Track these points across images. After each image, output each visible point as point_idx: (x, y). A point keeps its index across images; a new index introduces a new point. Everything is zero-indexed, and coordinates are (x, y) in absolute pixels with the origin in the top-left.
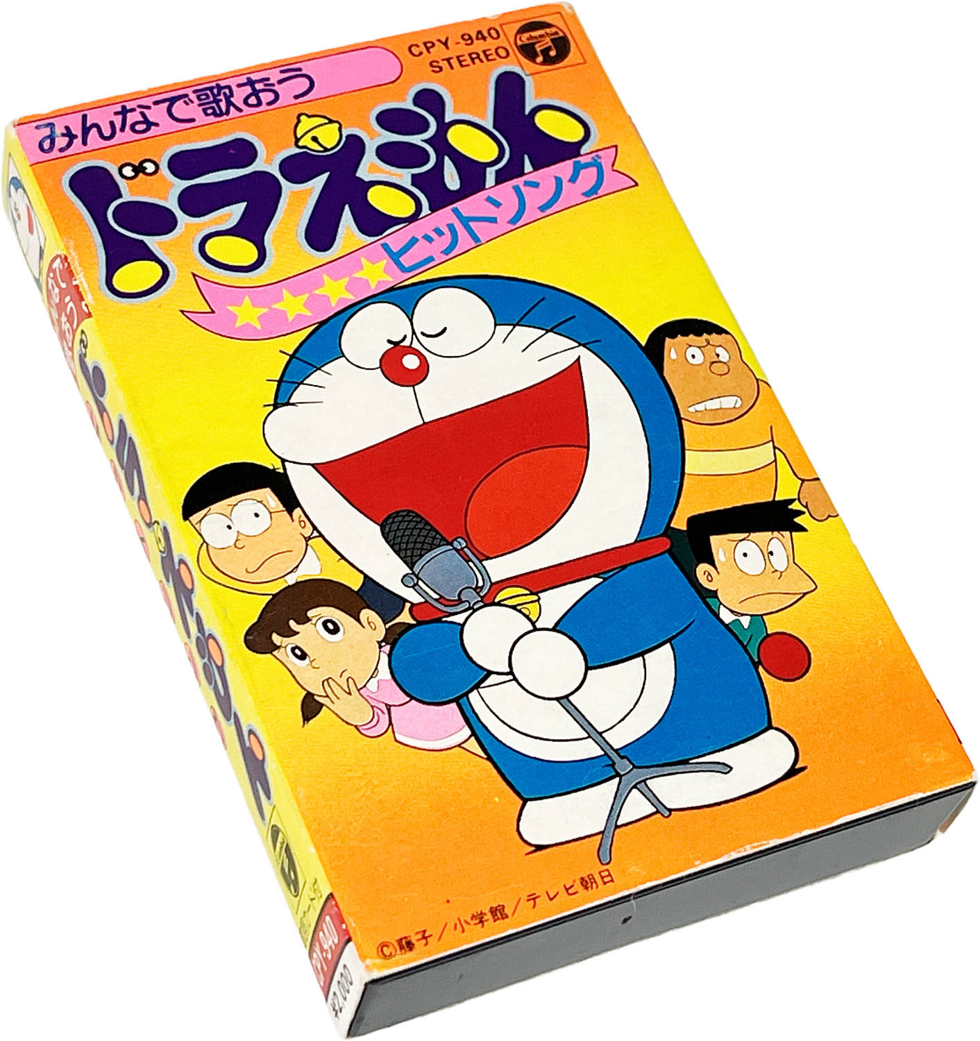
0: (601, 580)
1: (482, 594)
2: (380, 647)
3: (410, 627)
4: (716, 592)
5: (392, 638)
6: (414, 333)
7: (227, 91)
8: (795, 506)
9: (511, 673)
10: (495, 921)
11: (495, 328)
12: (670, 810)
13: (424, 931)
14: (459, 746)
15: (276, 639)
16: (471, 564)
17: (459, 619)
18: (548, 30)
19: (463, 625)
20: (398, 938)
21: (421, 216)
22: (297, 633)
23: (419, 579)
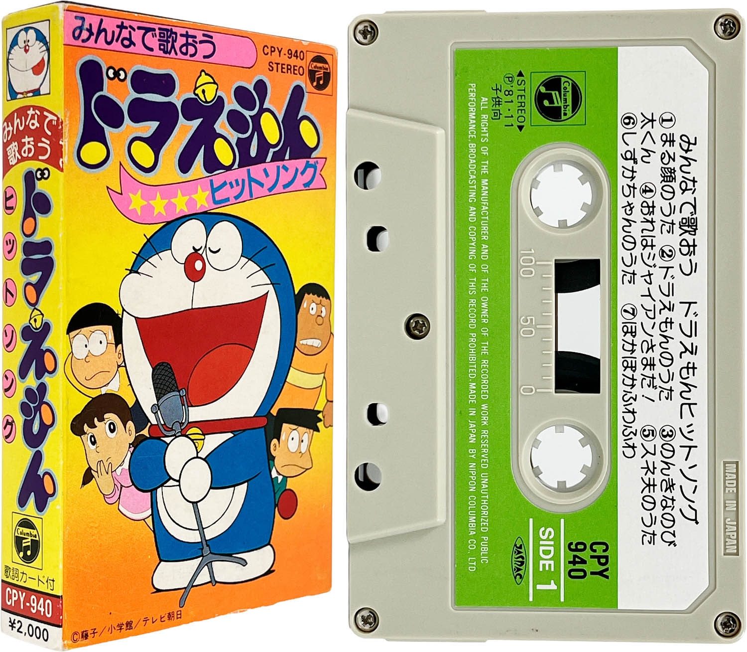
0: (233, 435)
1: (182, 428)
2: (130, 447)
3: (147, 438)
4: (274, 457)
5: (137, 443)
6: (206, 247)
7: (174, 36)
8: (320, 416)
9: (179, 481)
10: (126, 630)
11: (240, 258)
12: (216, 582)
13: (95, 629)
14: (144, 520)
15: (86, 427)
16: (184, 407)
17: (168, 440)
18: (324, 65)
19: (168, 445)
20: (83, 631)
21: (233, 169)
22: (96, 427)
23: (159, 409)
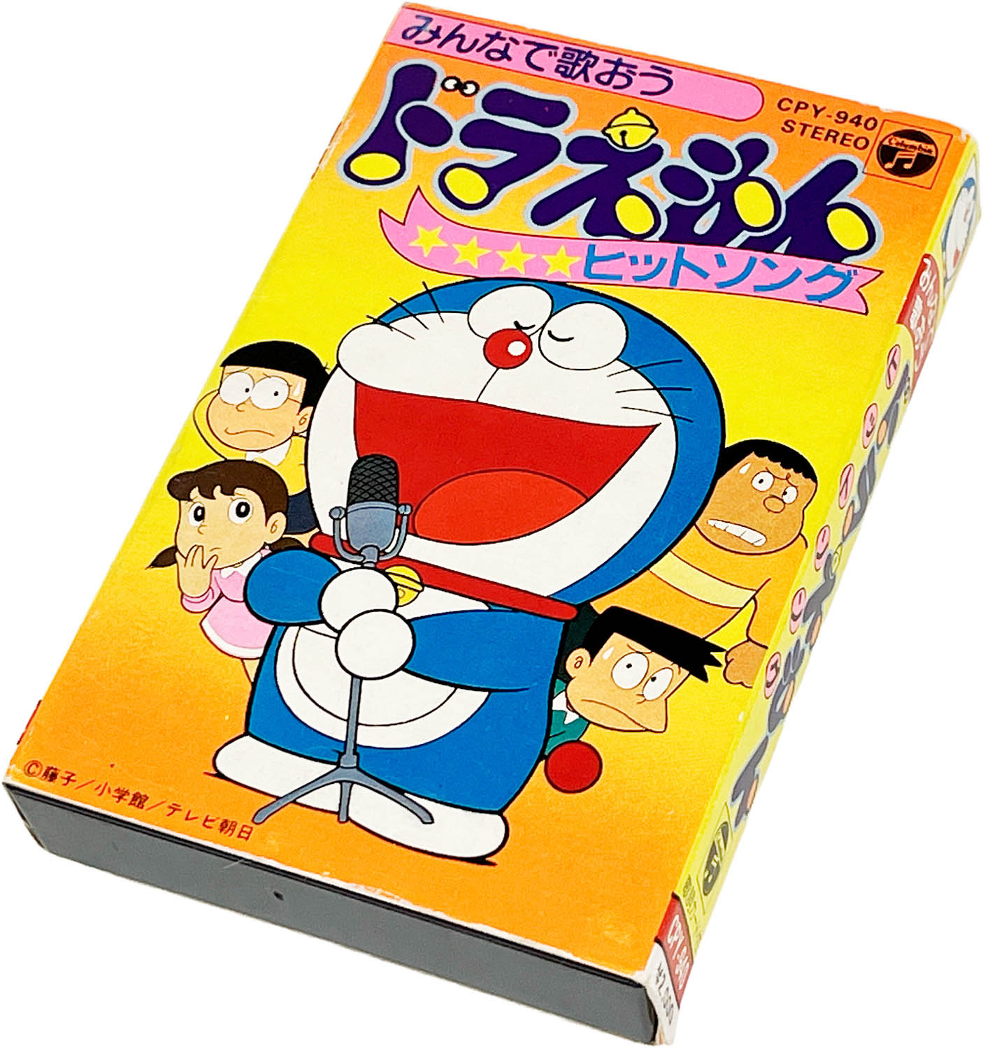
0: (487, 608)
1: (381, 559)
2: (263, 548)
3: (301, 547)
4: (571, 679)
5: (276, 548)
6: (543, 328)
7: (592, 60)
8: (719, 656)
9: (339, 632)
10: (130, 804)
11: (614, 361)
12: (348, 819)
13: (73, 775)
14: (242, 660)
15: (195, 493)
17: (343, 565)
18: (924, 146)
19: (341, 572)
20: (50, 766)
21: (645, 240)
22: (213, 498)
23: (346, 516)
